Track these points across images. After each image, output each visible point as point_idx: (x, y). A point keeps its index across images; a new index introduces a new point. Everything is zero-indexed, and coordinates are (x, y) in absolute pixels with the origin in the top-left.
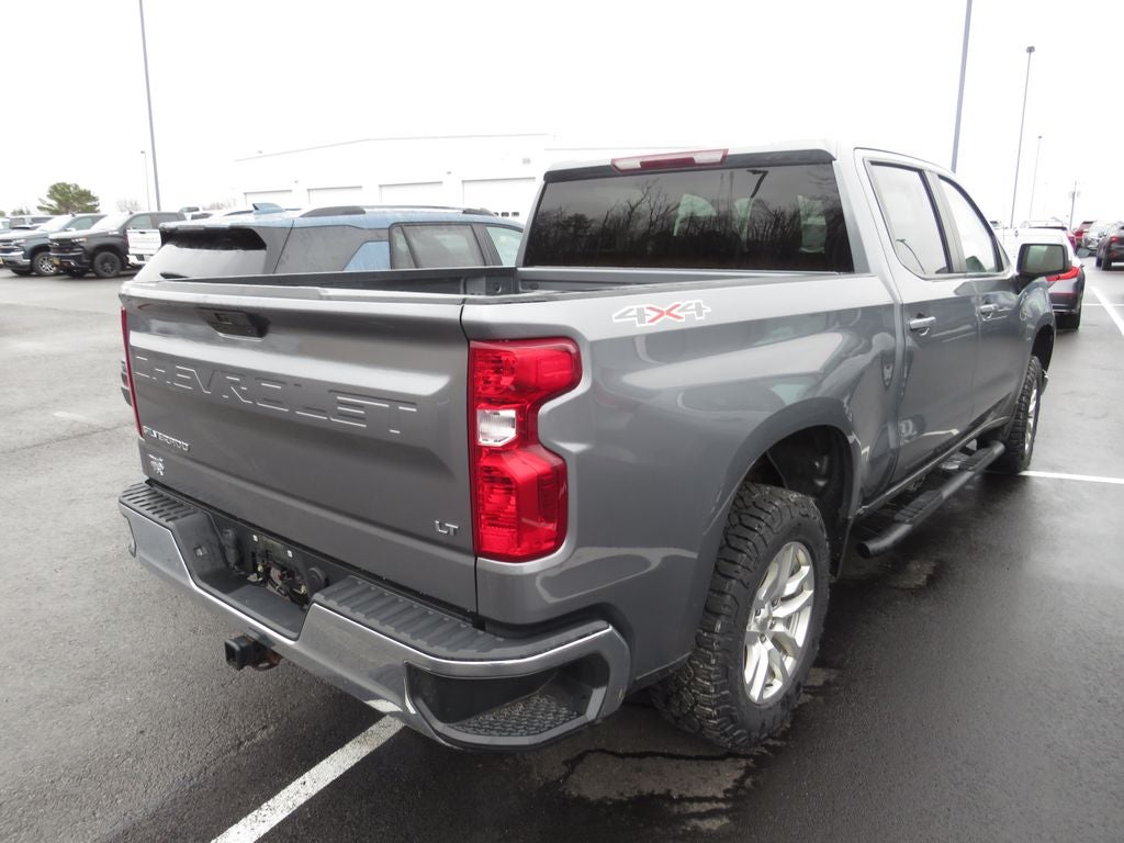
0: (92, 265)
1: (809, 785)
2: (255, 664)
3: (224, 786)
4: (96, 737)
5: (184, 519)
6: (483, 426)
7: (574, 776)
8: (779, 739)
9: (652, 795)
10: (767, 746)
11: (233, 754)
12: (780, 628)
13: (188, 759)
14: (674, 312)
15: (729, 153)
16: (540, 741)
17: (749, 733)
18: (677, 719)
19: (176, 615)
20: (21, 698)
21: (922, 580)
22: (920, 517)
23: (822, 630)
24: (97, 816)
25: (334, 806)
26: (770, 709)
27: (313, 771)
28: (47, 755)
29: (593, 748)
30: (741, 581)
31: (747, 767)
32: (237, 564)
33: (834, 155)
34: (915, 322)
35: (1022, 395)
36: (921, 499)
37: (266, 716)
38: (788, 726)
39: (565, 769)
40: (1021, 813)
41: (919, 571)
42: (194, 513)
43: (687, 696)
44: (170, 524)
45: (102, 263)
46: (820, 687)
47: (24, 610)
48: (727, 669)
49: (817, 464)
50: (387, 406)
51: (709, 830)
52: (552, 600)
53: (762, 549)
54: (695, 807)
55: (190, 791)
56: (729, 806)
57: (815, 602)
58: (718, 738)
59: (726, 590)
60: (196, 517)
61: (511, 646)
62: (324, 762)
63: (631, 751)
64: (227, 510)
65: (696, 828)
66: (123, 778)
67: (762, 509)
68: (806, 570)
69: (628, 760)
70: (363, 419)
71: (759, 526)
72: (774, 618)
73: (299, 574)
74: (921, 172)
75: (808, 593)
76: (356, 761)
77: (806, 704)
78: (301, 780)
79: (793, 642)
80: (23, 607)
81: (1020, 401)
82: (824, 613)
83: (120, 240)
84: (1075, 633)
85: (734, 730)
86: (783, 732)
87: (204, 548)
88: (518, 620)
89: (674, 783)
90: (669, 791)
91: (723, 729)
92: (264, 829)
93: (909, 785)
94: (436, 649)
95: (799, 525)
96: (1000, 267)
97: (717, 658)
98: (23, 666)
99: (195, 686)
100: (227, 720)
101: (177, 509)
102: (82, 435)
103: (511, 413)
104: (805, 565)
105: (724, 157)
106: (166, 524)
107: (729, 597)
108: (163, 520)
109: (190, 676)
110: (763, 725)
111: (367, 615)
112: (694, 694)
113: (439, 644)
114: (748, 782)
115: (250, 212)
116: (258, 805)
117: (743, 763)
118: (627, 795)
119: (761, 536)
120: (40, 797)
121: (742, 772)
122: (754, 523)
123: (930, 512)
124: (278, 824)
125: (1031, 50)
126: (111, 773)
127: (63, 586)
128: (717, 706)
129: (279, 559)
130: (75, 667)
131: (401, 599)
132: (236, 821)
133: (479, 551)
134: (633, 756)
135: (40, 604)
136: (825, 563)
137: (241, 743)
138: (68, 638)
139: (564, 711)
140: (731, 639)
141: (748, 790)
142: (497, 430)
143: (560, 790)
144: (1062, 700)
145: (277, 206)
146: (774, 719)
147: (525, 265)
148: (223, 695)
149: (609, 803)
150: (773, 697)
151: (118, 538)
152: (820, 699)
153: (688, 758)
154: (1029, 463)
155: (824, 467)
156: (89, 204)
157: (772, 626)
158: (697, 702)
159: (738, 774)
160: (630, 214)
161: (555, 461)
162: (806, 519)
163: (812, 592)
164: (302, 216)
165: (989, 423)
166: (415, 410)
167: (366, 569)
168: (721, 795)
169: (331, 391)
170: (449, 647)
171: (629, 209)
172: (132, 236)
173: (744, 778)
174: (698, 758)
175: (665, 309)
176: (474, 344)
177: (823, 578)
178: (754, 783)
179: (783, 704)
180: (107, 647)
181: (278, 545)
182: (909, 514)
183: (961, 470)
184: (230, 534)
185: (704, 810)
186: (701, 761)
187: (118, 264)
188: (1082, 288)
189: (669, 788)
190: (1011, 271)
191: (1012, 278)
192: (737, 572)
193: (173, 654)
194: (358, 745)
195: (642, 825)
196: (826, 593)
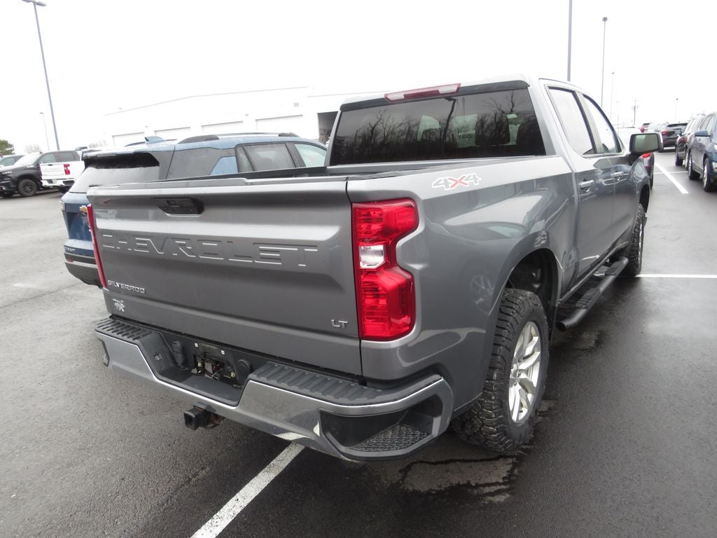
0: (17, 188)
1: (553, 470)
2: (205, 425)
3: (186, 507)
4: (93, 485)
5: (145, 338)
6: (363, 257)
7: (408, 479)
8: (528, 445)
9: (459, 485)
10: (522, 449)
11: (187, 487)
12: (523, 376)
13: (158, 492)
14: (463, 181)
15: (462, 86)
16: (409, 452)
17: (514, 442)
18: (468, 437)
19: (128, 405)
20: (37, 465)
21: (592, 343)
22: (591, 304)
23: (546, 376)
24: (106, 533)
25: (260, 512)
26: (523, 426)
27: (241, 491)
28: (63, 499)
29: (415, 461)
30: (506, 347)
31: (513, 463)
32: (183, 364)
33: (528, 83)
34: (583, 184)
35: (635, 228)
36: (588, 294)
37: (202, 461)
38: (533, 436)
39: (401, 475)
40: (682, 473)
41: (589, 338)
42: (150, 333)
43: (477, 422)
44: (136, 341)
45: (24, 187)
46: (546, 412)
47: (24, 410)
48: (502, 402)
49: (534, 274)
50: (296, 249)
51: (499, 502)
52: (406, 365)
53: (516, 327)
54: (487, 490)
55: (164, 512)
56: (508, 486)
57: (541, 359)
58: (496, 446)
59: (498, 353)
60: (153, 336)
61: (386, 394)
62: (247, 485)
63: (440, 460)
64: (174, 329)
65: (491, 502)
66: (118, 509)
67: (513, 302)
68: (536, 339)
69: (439, 466)
70: (280, 259)
71: (513, 313)
72: (520, 370)
73: (229, 365)
74: (573, 92)
75: (538, 354)
76: (267, 483)
77: (540, 422)
78: (235, 498)
79: (531, 384)
80: (23, 409)
81: (635, 232)
82: (547, 365)
83: (35, 171)
84: (690, 366)
85: (506, 440)
86: (530, 440)
87: (160, 355)
88: (389, 378)
89: (471, 476)
90: (469, 482)
91: (499, 440)
92: (219, 530)
93: (613, 463)
94: (341, 400)
95: (534, 311)
96: (619, 149)
97: (495, 395)
98: (33, 446)
99: (151, 447)
100: (177, 466)
101: (138, 332)
102: (36, 297)
103: (380, 247)
104: (535, 336)
105: (458, 89)
106: (134, 342)
107: (500, 357)
108: (131, 339)
109: (146, 441)
110: (521, 436)
111: (289, 384)
112: (482, 420)
113: (342, 396)
114: (516, 471)
115: (144, 142)
116: (211, 516)
117: (510, 460)
118: (443, 486)
119: (514, 318)
120: (65, 526)
121: (511, 466)
122: (509, 311)
123: (594, 301)
124: (227, 527)
125: (605, 19)
126: (109, 506)
127: (47, 393)
128: (496, 425)
129: (215, 357)
130: (68, 443)
131: (307, 373)
132: (199, 528)
133: (362, 336)
134: (441, 463)
135: (34, 405)
136: (546, 334)
137: (190, 480)
138: (59, 425)
139: (418, 433)
140: (503, 383)
141: (517, 476)
142: (372, 258)
143: (401, 488)
144: (691, 406)
145: (160, 138)
146: (526, 432)
147: (331, 165)
148: (171, 451)
149: (434, 492)
150: (523, 419)
151: (77, 359)
152: (547, 418)
153: (476, 461)
154: (640, 270)
155: (539, 275)
156: (7, 149)
157: (519, 375)
158: (483, 424)
159: (509, 468)
160: (372, 131)
161: (408, 276)
162: (536, 307)
163: (539, 353)
164: (180, 143)
165: (620, 245)
166: (316, 250)
167: (280, 356)
168: (501, 481)
169: (254, 244)
170: (349, 398)
171: (371, 129)
172: (44, 168)
173: (512, 470)
174: (482, 460)
175: (458, 179)
176: (355, 205)
177: (545, 343)
178: (519, 472)
179: (529, 423)
180: (86, 428)
181: (214, 347)
182: (584, 303)
183: (607, 275)
184: (178, 344)
185: (493, 491)
186: (484, 462)
187: (35, 188)
188: (653, 164)
189: (468, 479)
190: (626, 151)
191: (627, 156)
192: (503, 341)
193: (131, 428)
194: (267, 474)
195: (457, 504)
196: (547, 352)
